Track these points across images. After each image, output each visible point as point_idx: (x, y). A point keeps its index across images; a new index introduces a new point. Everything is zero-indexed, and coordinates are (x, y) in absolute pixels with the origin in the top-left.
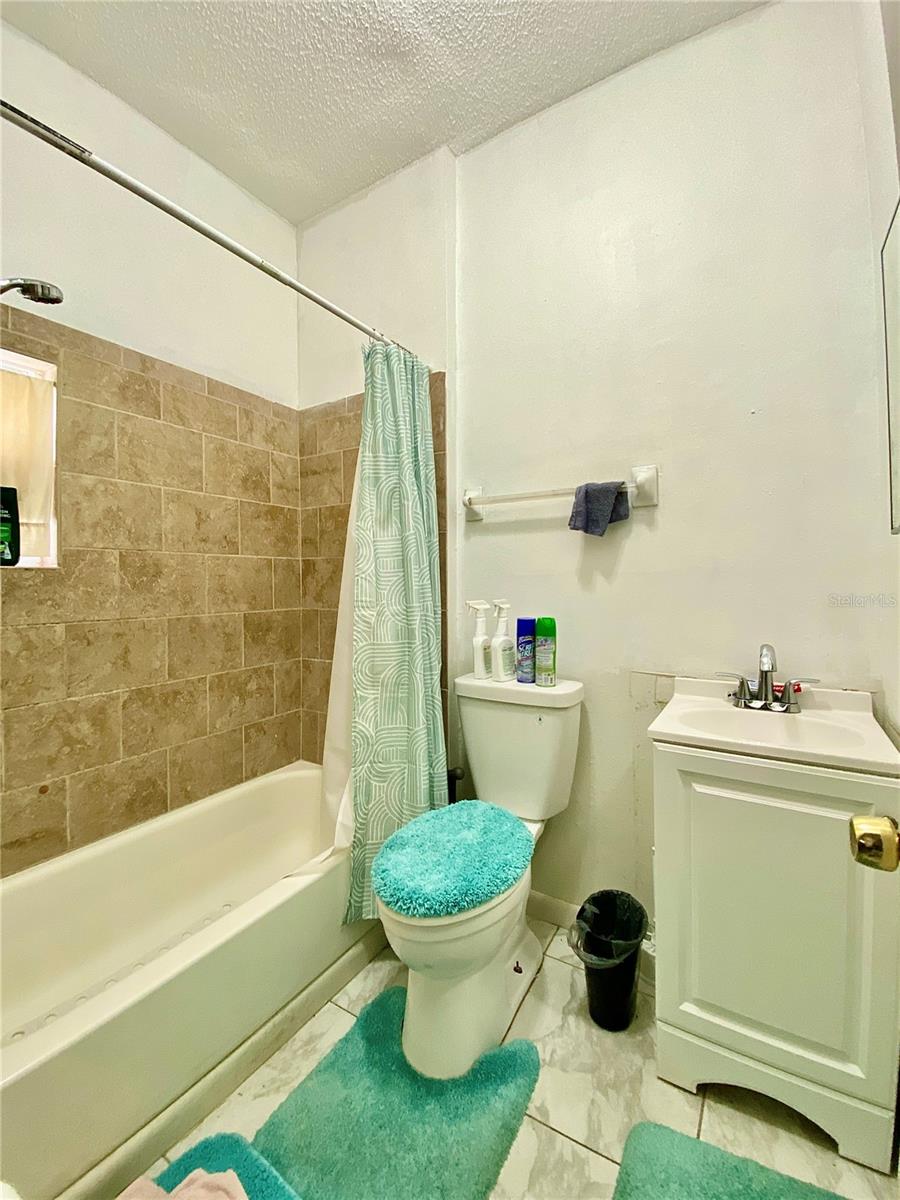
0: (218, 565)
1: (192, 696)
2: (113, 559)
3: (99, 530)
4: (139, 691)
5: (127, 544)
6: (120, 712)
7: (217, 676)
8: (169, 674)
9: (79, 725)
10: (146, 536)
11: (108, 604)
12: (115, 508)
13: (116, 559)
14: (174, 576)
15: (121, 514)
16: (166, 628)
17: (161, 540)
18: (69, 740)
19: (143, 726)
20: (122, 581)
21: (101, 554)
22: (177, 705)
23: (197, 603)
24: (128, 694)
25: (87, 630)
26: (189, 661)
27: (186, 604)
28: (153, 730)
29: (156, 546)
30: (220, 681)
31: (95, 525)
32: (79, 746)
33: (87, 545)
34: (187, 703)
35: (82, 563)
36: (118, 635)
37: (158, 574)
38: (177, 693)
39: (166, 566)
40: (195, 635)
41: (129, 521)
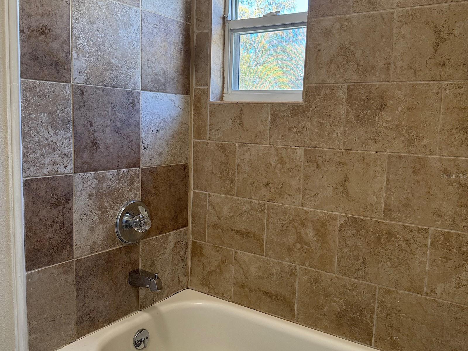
1: (409, 245)
2: (342, 93)
3: (333, 67)
4: (354, 220)
5: (355, 77)
6: (337, 233)
8: (384, 213)
9: (307, 231)
11: (334, 135)
12: (347, 43)
13: (344, 93)
15: (352, 48)
18: (300, 239)
19: (355, 253)
20: (347, 115)
21: (333, 89)
24: (344, 219)
25: (317, 155)
26: (408, 205)
28: (364, 262)
29: (383, 77)
31: (330, 63)
33: (323, 81)
35: (318, 99)
36: (341, 164)
37: (382, 107)
38: (391, 235)
41: (358, 55)
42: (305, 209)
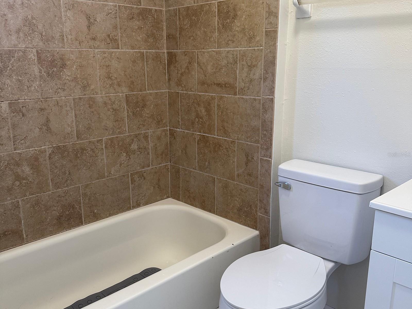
0: (105, 57)
1: (94, 152)
2: (32, 56)
3: (21, 35)
4: (58, 148)
5: (41, 44)
6: (48, 161)
7: (110, 139)
8: (77, 137)
9: (23, 169)
10: (53, 38)
11: (33, 88)
12: (30, 17)
13: (34, 55)
14: (75, 67)
15: (34, 21)
16: (72, 104)
17: (63, 40)
18: (18, 178)
19: (63, 170)
20: (40, 72)
21: (24, 52)
22: (84, 157)
23: (93, 87)
24: (52, 149)
25: (21, 106)
26: (90, 128)
27: (84, 88)
28: (69, 174)
29: (61, 45)
30: (112, 142)
31: (18, 31)
32: (25, 181)
33: (15, 46)
34: (91, 157)
35: (13, 60)
36: (42, 109)
37: (64, 66)
38: (83, 149)
39: (69, 60)
40: (93, 110)
41: (40, 27)
42: (18, 151)
